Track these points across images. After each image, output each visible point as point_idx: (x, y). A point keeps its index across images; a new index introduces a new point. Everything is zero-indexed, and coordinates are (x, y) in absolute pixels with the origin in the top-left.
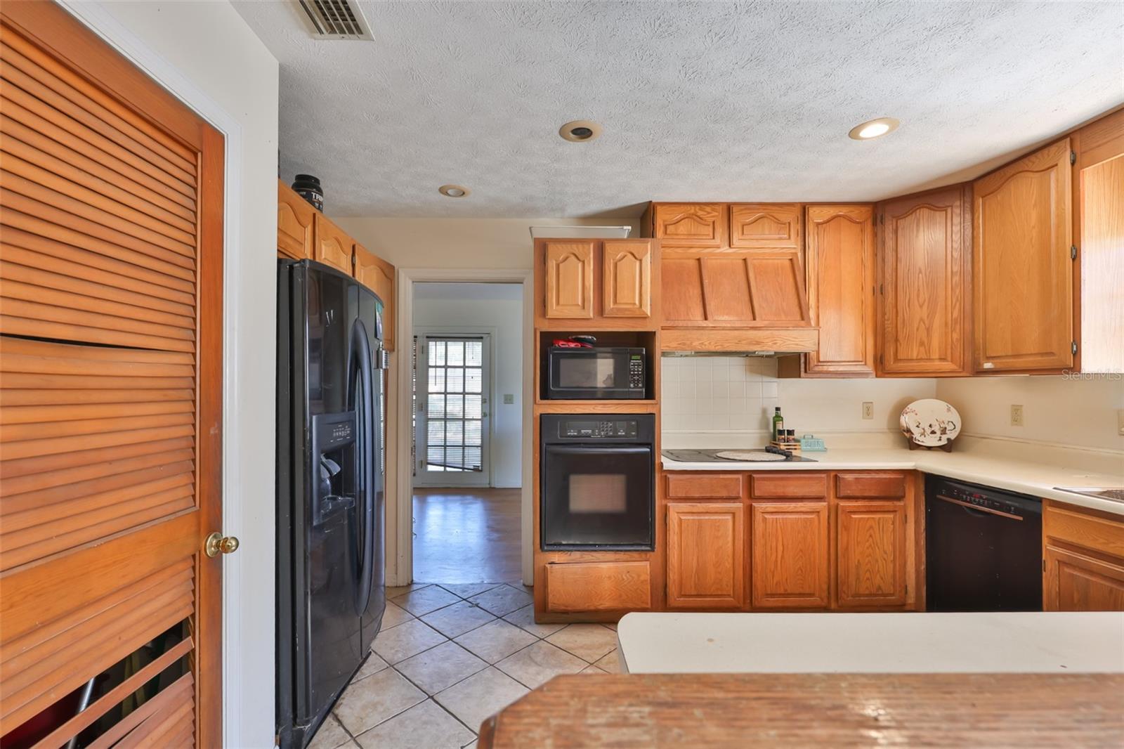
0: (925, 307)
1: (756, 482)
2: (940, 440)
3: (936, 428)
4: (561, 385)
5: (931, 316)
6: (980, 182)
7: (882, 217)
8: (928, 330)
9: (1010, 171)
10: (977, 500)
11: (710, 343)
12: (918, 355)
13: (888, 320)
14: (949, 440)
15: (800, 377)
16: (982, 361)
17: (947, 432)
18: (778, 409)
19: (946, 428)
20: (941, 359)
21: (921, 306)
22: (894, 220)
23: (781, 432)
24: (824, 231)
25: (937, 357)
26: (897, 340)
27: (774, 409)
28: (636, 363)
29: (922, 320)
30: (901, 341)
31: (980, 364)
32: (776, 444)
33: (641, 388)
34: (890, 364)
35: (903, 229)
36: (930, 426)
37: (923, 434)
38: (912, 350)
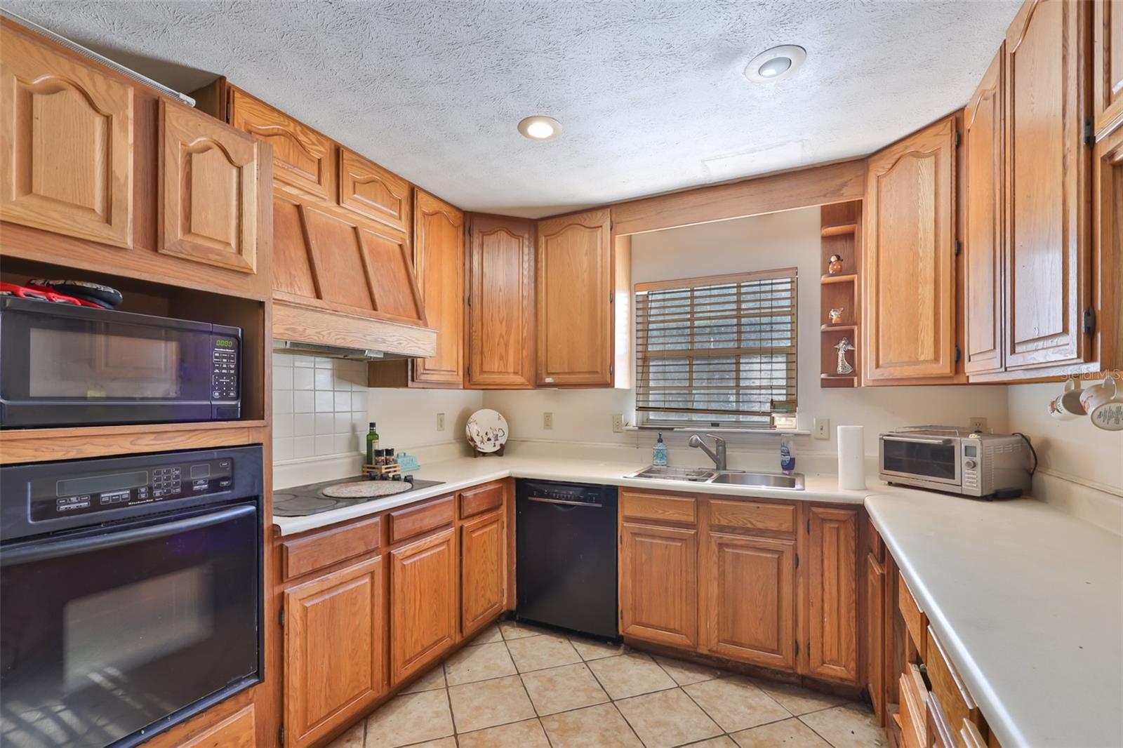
0: (504, 323)
1: (395, 522)
2: (495, 446)
3: (490, 436)
4: (33, 393)
5: (508, 332)
6: (544, 222)
7: (470, 228)
8: (506, 345)
9: (568, 221)
10: (565, 496)
11: (329, 334)
12: (498, 369)
13: (475, 332)
14: (501, 445)
15: (407, 386)
16: (544, 376)
17: (499, 438)
18: (372, 425)
19: (497, 435)
20: (516, 373)
21: (501, 323)
22: (481, 234)
23: (379, 453)
24: (429, 225)
25: (512, 371)
26: (482, 353)
27: (369, 425)
28: (222, 352)
29: (501, 335)
30: (486, 354)
31: (542, 379)
32: (374, 468)
33: (232, 399)
34: (477, 377)
35: (488, 245)
36: (486, 434)
37: (482, 442)
38: (494, 364)
